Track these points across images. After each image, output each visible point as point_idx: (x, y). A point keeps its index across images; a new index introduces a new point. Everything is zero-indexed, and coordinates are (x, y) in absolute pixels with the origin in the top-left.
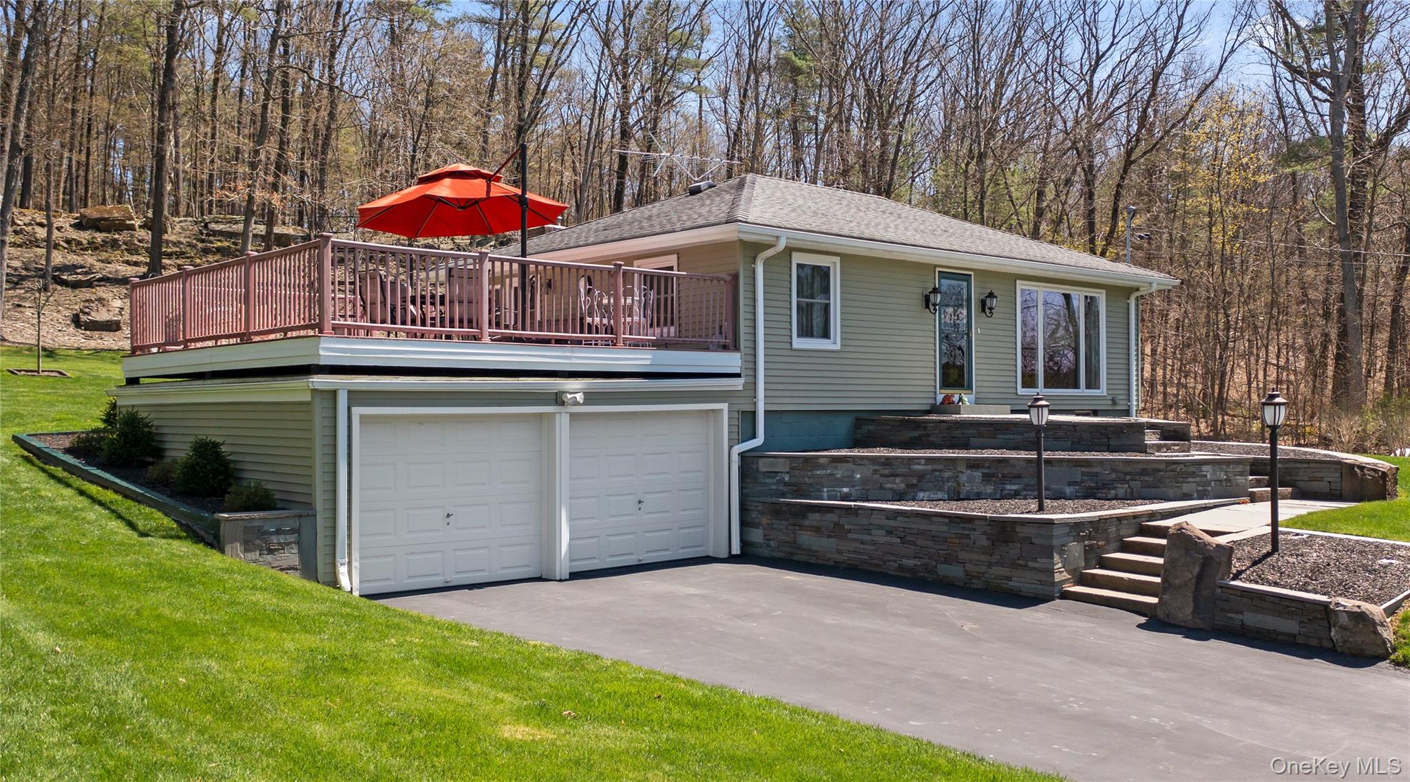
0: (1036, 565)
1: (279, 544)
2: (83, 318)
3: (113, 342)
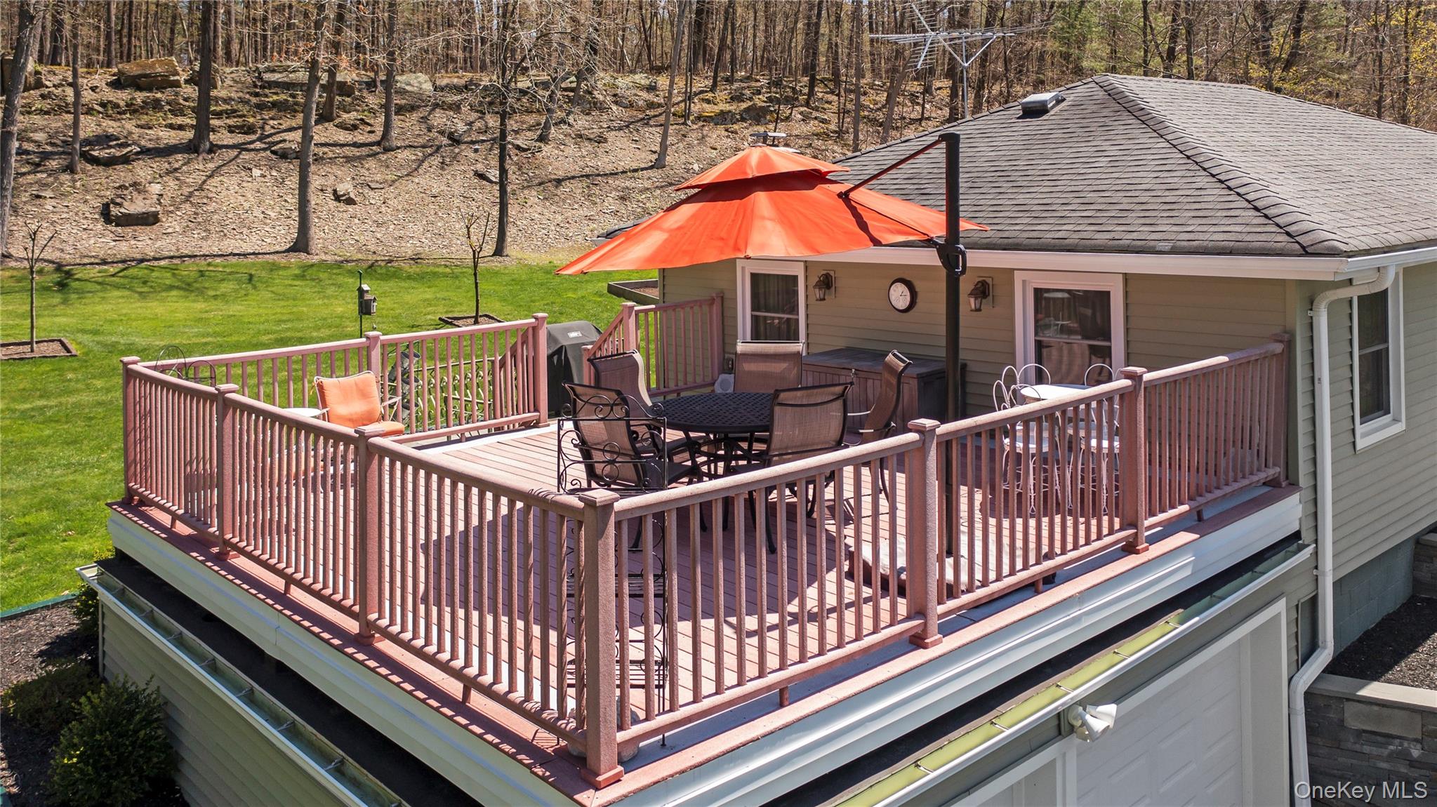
2: (114, 211)
3: (149, 242)
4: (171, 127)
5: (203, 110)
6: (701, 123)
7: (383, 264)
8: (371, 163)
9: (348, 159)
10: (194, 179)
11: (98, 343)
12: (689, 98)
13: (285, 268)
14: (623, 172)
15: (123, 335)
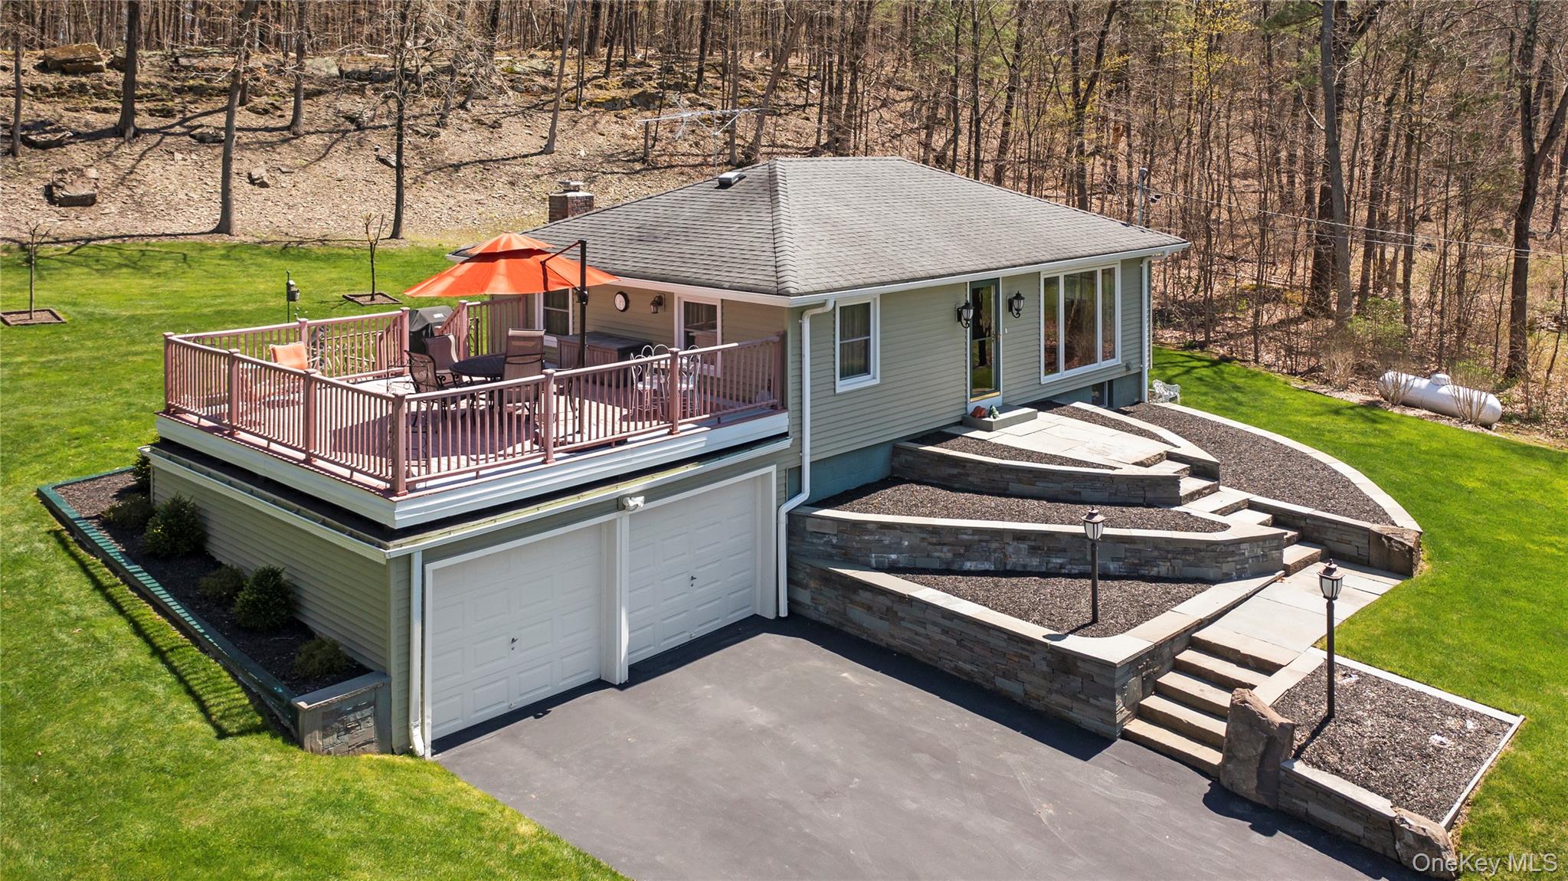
0: (1098, 703)
1: (357, 721)
2: (58, 193)
3: (91, 222)
4: (97, 110)
5: (129, 94)
6: (592, 109)
7: (295, 245)
8: (284, 149)
9: (262, 144)
10: (126, 163)
11: (79, 313)
12: (582, 84)
13: (212, 248)
14: (515, 158)
15: (96, 306)
